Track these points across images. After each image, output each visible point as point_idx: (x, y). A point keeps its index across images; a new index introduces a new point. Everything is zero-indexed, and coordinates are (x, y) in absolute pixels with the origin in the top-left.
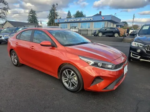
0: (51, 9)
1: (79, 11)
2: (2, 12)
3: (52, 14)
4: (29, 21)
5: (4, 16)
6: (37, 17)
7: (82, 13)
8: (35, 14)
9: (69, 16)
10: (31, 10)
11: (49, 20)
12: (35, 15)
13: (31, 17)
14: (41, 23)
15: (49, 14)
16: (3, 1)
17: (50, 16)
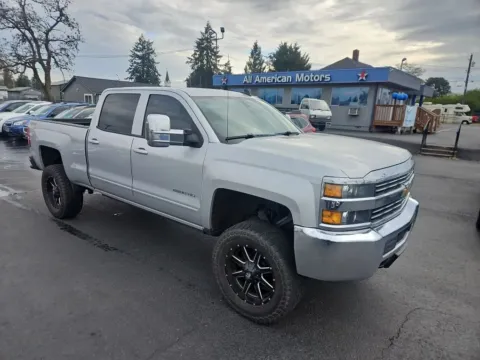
0: (200, 36)
1: (288, 45)
2: (62, 49)
3: (202, 52)
4: (133, 73)
5: (67, 60)
6: (156, 60)
7: (297, 49)
8: (153, 52)
9: (255, 60)
10: (140, 39)
11: (192, 71)
12: (152, 56)
13: (139, 61)
14: (167, 79)
15: (193, 52)
16: (67, 19)
17: (196, 59)
